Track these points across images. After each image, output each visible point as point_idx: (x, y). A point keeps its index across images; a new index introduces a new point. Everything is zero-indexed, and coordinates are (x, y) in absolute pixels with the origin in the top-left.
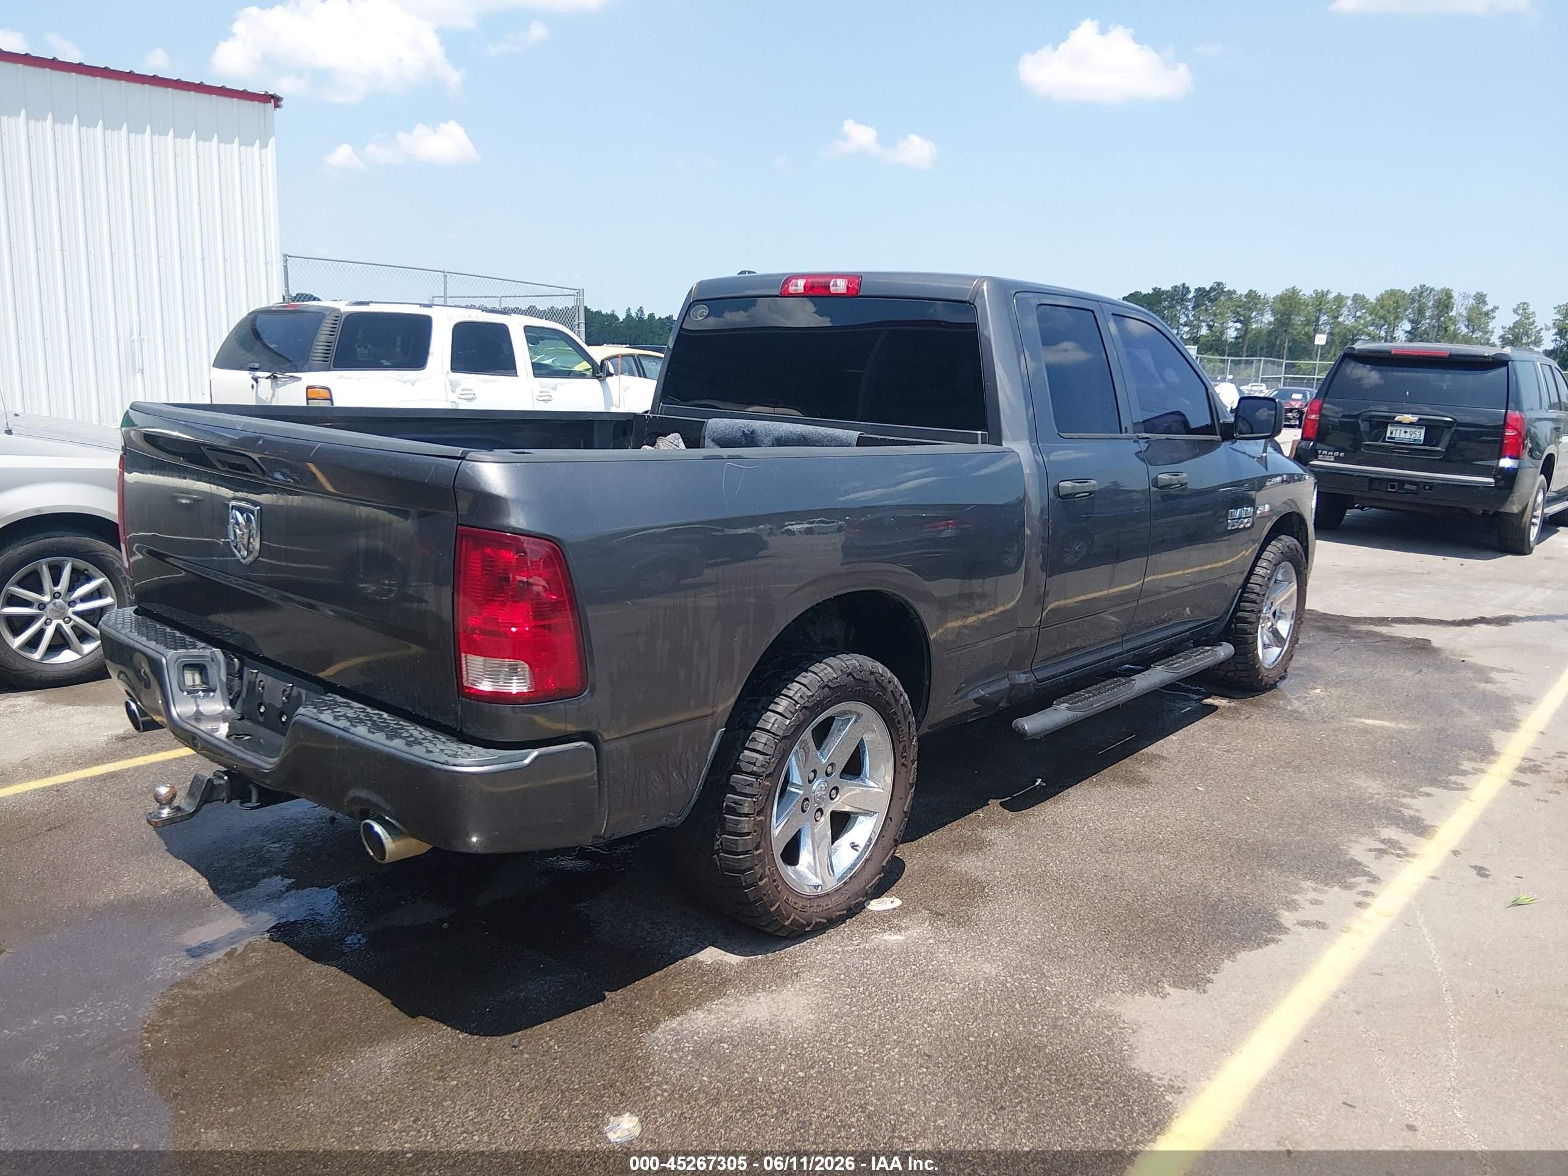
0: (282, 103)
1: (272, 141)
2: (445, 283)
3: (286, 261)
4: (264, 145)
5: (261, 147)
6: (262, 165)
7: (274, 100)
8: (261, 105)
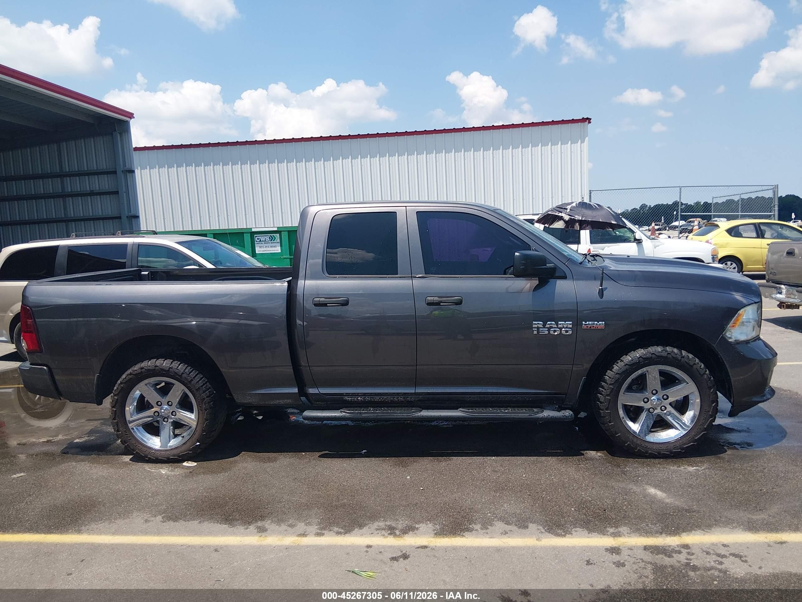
0: (591, 121)
1: (587, 139)
2: (680, 193)
3: (590, 193)
4: (583, 142)
5: (581, 143)
6: (581, 151)
7: (588, 120)
8: (582, 124)
